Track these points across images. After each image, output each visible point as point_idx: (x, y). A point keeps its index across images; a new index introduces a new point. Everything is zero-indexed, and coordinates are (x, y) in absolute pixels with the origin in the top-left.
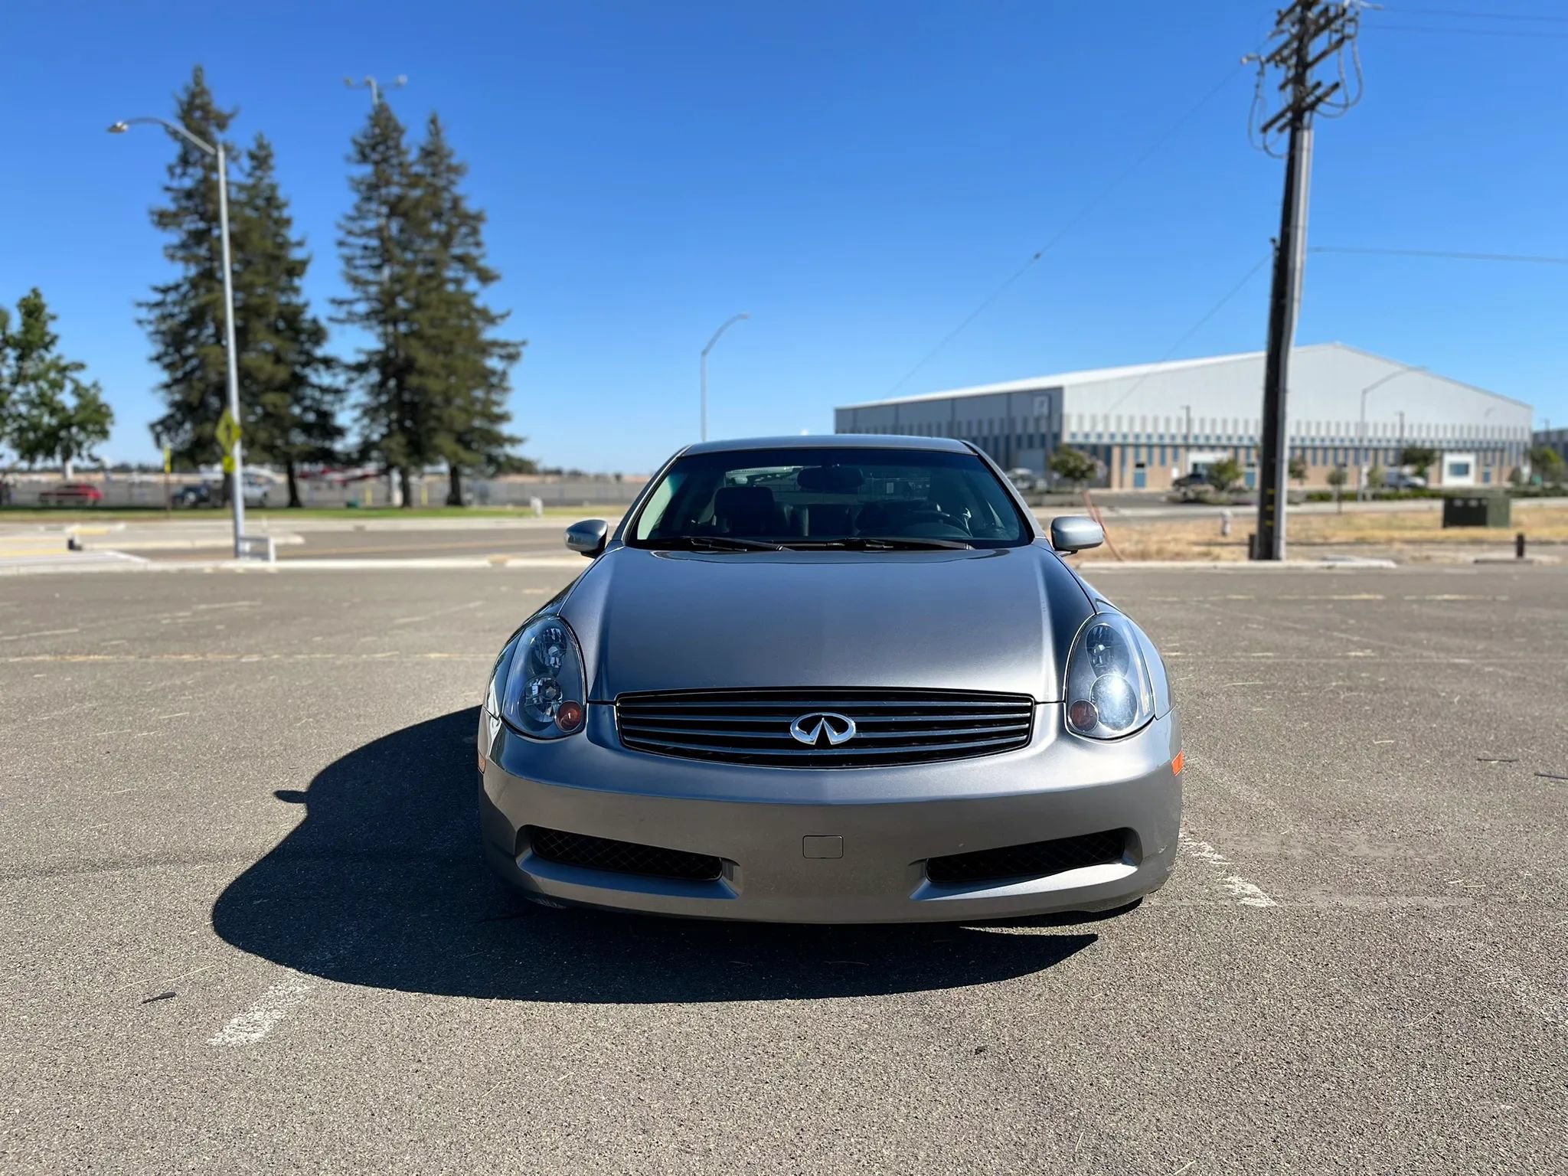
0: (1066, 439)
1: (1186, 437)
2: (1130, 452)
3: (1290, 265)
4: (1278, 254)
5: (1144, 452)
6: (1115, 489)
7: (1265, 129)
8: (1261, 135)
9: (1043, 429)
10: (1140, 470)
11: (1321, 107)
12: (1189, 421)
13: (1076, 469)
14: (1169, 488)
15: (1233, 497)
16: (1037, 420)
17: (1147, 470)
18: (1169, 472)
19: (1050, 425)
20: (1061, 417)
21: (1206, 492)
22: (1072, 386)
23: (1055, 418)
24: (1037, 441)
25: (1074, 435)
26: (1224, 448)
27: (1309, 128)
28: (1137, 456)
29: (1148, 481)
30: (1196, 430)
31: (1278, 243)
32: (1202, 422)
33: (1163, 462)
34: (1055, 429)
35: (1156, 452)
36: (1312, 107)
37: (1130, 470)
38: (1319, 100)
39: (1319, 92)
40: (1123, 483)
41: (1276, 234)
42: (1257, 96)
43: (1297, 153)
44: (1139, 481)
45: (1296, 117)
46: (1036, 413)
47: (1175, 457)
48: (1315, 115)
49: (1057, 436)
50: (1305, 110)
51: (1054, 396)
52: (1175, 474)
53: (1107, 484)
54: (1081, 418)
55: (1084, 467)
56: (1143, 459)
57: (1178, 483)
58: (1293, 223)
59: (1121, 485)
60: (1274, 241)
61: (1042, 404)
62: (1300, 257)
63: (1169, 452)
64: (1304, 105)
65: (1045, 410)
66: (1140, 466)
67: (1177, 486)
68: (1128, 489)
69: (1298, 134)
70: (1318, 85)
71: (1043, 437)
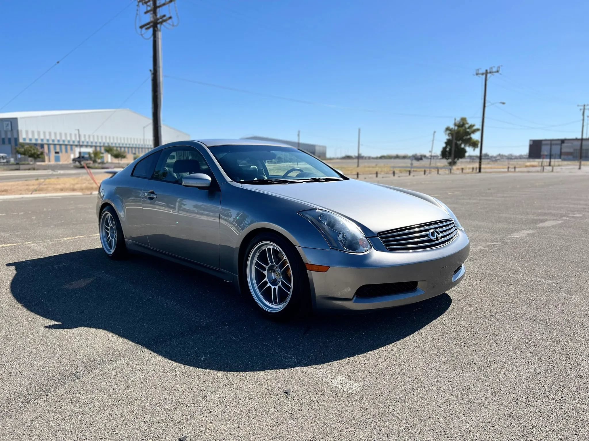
0: (21, 141)
1: (79, 142)
2: (52, 147)
3: (158, 81)
4: (153, 76)
5: (58, 147)
6: (47, 163)
7: (141, 27)
8: (140, 30)
9: (9, 136)
10: (57, 155)
11: (164, 24)
12: (79, 136)
13: (35, 153)
14: (71, 162)
15: (100, 165)
16: (6, 132)
17: (60, 154)
18: (69, 157)
19: (12, 134)
20: (18, 131)
21: (90, 163)
22: (21, 118)
23: (15, 132)
24: (6, 141)
25: (24, 139)
26: (91, 146)
27: (160, 31)
28: (55, 149)
29: (61, 159)
30: (83, 139)
31: (153, 72)
32: (85, 136)
33: (66, 151)
34: (15, 136)
35: (63, 147)
36: (161, 23)
37: (53, 155)
38: (165, 21)
39: (164, 18)
40: (50, 160)
41: (151, 68)
42: (137, 14)
43: (157, 40)
44: (57, 159)
45: (155, 25)
46: (5, 129)
47: (72, 149)
48: (162, 26)
49: (16, 140)
50: (158, 23)
51: (13, 122)
52: (72, 157)
53: (44, 161)
54: (27, 132)
55: (39, 153)
56: (58, 150)
57: (74, 160)
58: (158, 65)
59: (49, 161)
60: (151, 71)
61: (8, 125)
62: (162, 78)
63: (69, 147)
64: (158, 21)
65: (9, 128)
66: (57, 153)
67: (74, 161)
68: (53, 162)
69: (157, 33)
70: (164, 16)
71: (10, 140)
